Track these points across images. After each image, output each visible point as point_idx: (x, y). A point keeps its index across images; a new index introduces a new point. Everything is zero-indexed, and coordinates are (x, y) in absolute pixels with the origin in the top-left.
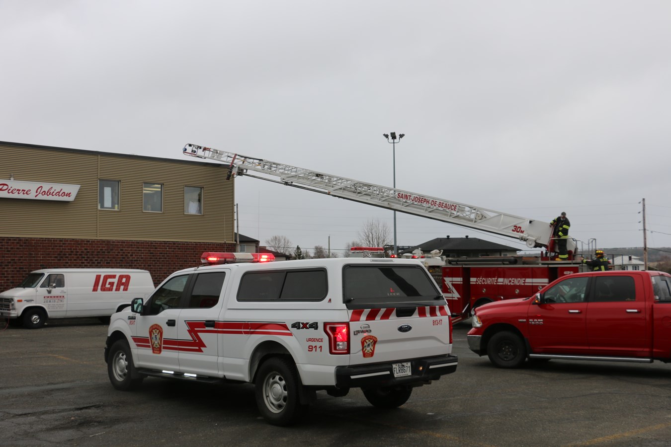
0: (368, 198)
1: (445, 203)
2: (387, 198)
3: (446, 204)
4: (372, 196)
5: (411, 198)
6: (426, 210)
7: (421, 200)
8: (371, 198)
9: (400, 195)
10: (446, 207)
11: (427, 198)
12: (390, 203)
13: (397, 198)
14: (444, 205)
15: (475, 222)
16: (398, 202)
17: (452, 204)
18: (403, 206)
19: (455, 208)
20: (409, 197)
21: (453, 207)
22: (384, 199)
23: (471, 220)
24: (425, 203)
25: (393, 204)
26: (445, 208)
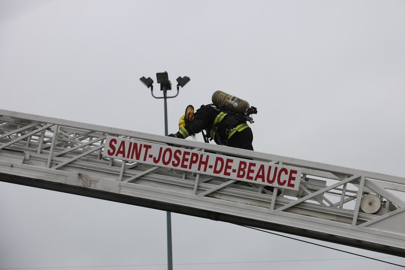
0: (17, 160)
1: (259, 164)
2: (76, 157)
3: (262, 167)
4: (28, 154)
5: (150, 152)
6: (199, 189)
7: (181, 157)
8: (25, 161)
9: (117, 146)
10: (262, 177)
11: (199, 153)
12: (83, 172)
13: (105, 154)
14: (256, 169)
15: (360, 221)
16: (110, 167)
17: (280, 167)
18: (125, 182)
19: (291, 178)
20: (144, 150)
21: (284, 177)
22: (66, 161)
23: (346, 217)
24: (195, 167)
25: (93, 176)
26: (259, 181)
